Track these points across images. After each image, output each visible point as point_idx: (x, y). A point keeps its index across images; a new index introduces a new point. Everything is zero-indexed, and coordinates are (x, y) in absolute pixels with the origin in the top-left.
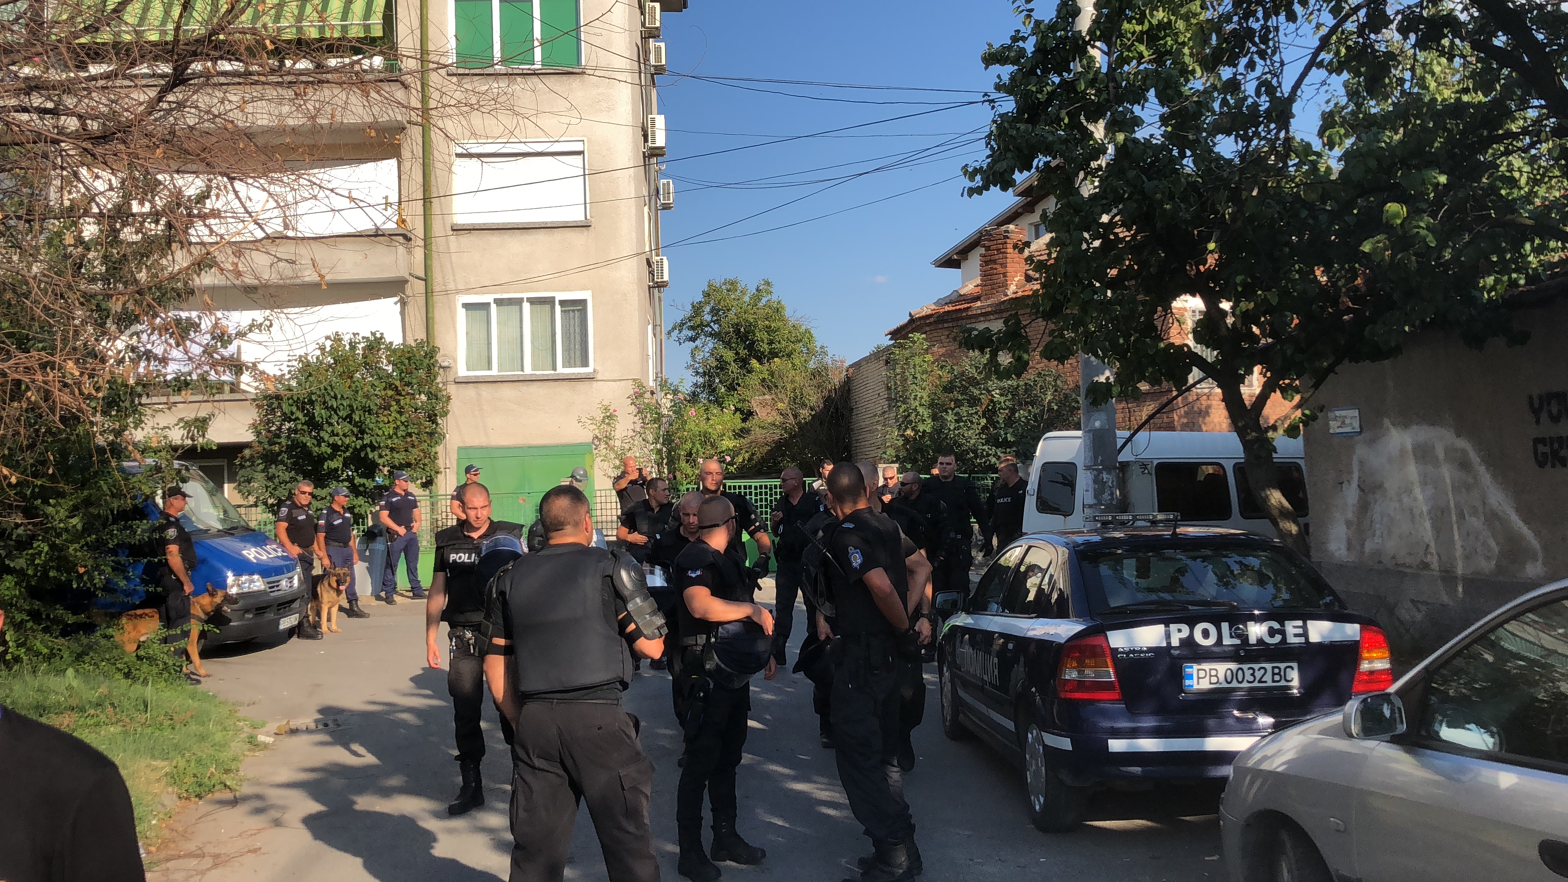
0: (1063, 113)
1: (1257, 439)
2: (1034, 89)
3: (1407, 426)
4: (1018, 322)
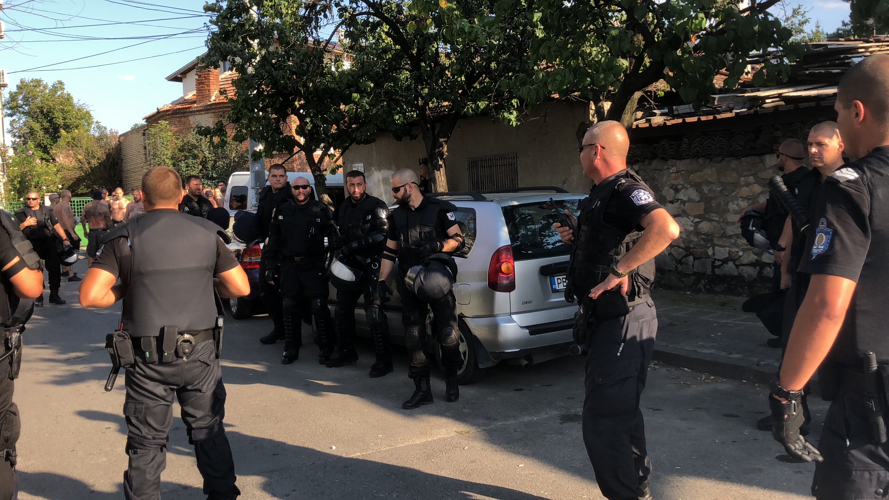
0: (240, 37)
1: (319, 175)
2: (227, 25)
3: (380, 170)
4: (222, 124)
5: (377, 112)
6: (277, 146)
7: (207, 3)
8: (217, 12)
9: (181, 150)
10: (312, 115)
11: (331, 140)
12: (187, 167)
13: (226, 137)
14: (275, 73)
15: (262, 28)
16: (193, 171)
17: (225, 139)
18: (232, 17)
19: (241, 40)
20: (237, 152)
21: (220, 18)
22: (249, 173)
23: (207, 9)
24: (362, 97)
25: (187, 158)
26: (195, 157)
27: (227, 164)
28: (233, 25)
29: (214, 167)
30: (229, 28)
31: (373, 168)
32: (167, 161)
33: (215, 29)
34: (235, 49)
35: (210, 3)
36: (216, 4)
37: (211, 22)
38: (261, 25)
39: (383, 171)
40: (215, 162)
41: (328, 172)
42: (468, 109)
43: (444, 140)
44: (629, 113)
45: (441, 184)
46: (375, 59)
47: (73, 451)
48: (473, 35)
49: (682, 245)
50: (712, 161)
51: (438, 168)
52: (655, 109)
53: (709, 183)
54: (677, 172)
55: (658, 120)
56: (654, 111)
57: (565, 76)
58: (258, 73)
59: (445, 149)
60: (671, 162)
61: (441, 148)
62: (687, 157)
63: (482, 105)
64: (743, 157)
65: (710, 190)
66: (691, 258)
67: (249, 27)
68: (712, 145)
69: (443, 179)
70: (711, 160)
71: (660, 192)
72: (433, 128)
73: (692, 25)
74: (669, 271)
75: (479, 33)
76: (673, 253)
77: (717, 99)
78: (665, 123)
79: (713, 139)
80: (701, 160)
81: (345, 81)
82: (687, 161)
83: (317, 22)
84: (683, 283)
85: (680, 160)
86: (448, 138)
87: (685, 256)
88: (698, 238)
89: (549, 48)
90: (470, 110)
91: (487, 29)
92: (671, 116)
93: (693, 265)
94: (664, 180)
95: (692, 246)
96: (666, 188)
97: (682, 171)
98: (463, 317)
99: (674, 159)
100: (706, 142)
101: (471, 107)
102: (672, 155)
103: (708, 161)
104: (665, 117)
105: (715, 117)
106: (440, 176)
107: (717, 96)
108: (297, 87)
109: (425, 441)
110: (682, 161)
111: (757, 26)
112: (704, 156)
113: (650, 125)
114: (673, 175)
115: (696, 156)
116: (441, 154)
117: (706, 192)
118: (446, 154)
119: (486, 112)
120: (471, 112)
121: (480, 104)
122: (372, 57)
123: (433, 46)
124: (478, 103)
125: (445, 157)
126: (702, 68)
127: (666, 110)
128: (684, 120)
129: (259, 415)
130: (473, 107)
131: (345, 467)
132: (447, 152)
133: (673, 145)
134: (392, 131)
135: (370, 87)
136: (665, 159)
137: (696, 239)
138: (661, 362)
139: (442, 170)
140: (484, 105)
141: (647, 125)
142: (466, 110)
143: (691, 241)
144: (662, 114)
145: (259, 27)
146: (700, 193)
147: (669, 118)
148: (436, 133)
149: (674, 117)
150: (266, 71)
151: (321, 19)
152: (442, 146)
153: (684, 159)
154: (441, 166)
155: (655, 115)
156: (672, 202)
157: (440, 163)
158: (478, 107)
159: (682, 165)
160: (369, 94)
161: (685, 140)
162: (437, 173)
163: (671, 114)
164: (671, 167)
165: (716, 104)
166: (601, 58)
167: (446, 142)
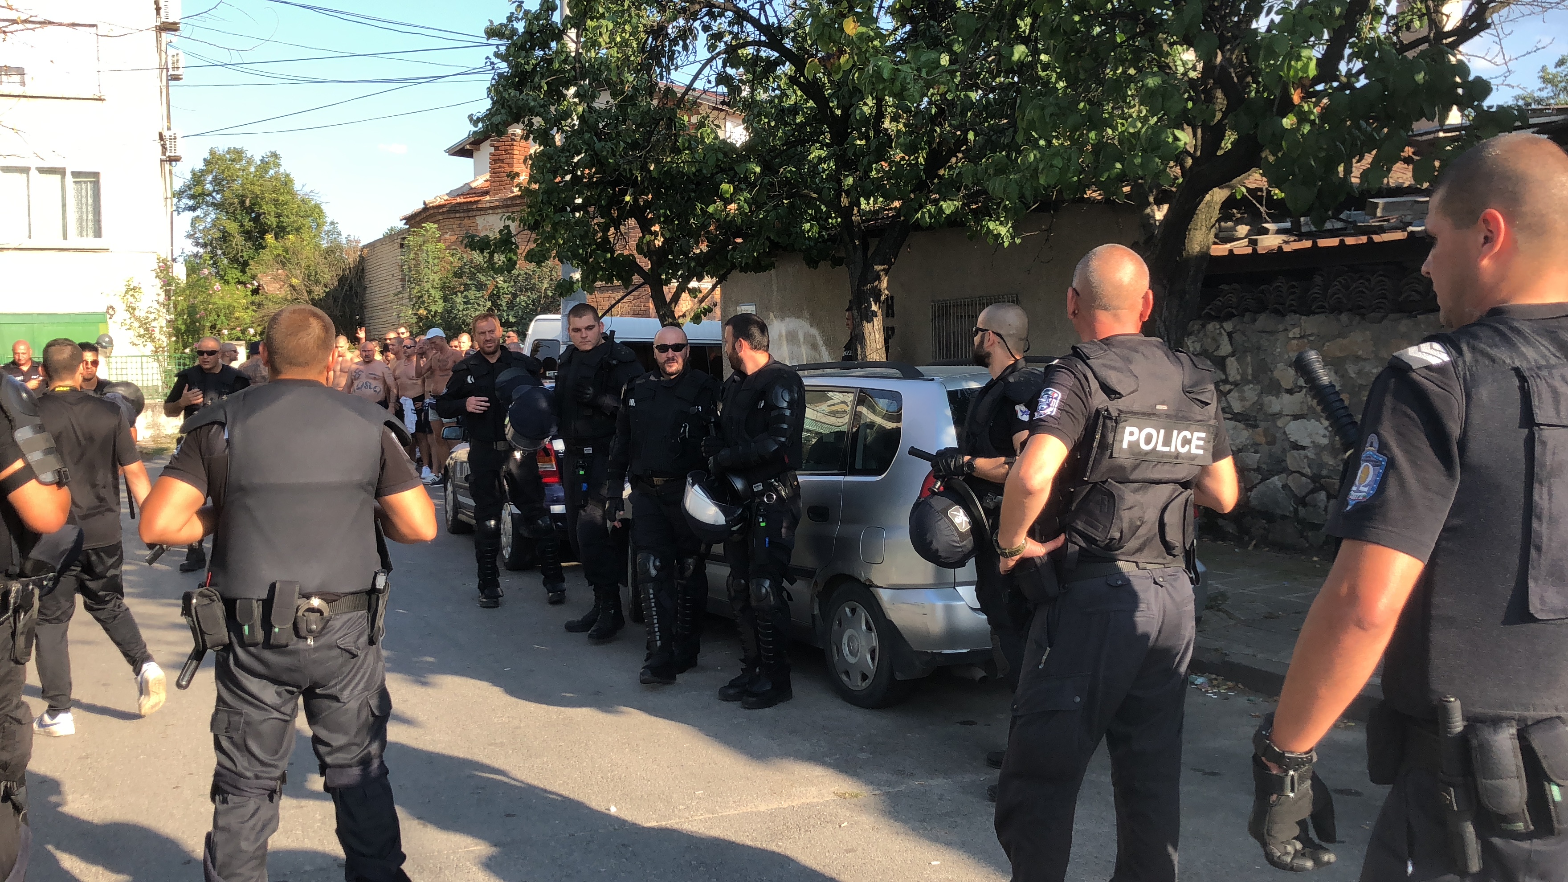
0: (543, 82)
2: (523, 62)
3: (783, 319)
4: (509, 232)
5: (765, 217)
6: (601, 273)
7: (491, 22)
8: (508, 39)
9: (458, 274)
10: (662, 219)
11: (693, 264)
12: (465, 303)
13: (515, 254)
14: (598, 145)
15: (583, 67)
16: (476, 310)
17: (514, 258)
18: (532, 48)
19: (546, 88)
20: (551, 280)
21: (512, 49)
22: (558, 317)
23: (493, 32)
24: (737, 190)
25: (467, 288)
26: (480, 286)
27: (533, 301)
28: (534, 62)
29: (511, 305)
30: (526, 67)
31: (771, 314)
32: (432, 291)
33: (503, 66)
34: (532, 104)
35: (496, 23)
36: (506, 26)
37: (496, 55)
38: (580, 62)
39: (787, 319)
40: (515, 296)
41: (688, 319)
42: (923, 214)
43: (882, 267)
44: (1204, 228)
45: (874, 345)
46: (773, 124)
47: (177, 787)
48: (898, 84)
49: (1307, 471)
50: (1364, 319)
51: (869, 317)
52: (1268, 222)
53: (1357, 359)
54: (1302, 337)
55: (1270, 241)
56: (1265, 225)
57: (1069, 160)
58: (569, 146)
59: (884, 284)
60: (1291, 318)
61: (877, 282)
62: (1322, 310)
63: (948, 207)
64: (1419, 314)
65: (1360, 373)
66: (1323, 495)
67: (560, 66)
68: (1364, 290)
69: (877, 336)
70: (1363, 316)
71: (1269, 373)
72: (865, 246)
73: (1289, 70)
74: (1284, 517)
75: (908, 81)
76: (1291, 484)
77: (1381, 206)
78: (1280, 248)
79: (1368, 280)
80: (1344, 317)
81: (712, 162)
82: (1321, 318)
83: (671, 58)
84: (1307, 539)
85: (1308, 315)
86: (891, 264)
87: (1313, 491)
88: (1335, 458)
89: (1043, 108)
90: (927, 216)
91: (924, 74)
92: (1296, 235)
93: (1326, 507)
94: (1278, 350)
95: (1324, 472)
96: (1281, 366)
97: (1309, 335)
98: (871, 586)
99: (1295, 312)
100: (1355, 285)
101: (929, 211)
102: (1292, 305)
103: (1358, 318)
104: (1284, 237)
105: (1370, 240)
106: (872, 332)
107: (1381, 201)
108: (631, 170)
109: (776, 806)
110: (1311, 317)
111: (1423, 73)
112: (1350, 310)
113: (1255, 250)
114: (1295, 342)
115: (1336, 309)
116: (877, 294)
117: (1353, 375)
118: (887, 292)
119: (955, 221)
120: (928, 220)
121: (944, 206)
122: (766, 120)
123: (865, 104)
124: (942, 203)
125: (883, 297)
126: (1321, 149)
127: (1288, 225)
128: (1315, 243)
129: (501, 743)
130: (933, 210)
131: (624, 845)
132: (887, 288)
133: (1294, 287)
134: (800, 250)
135: (755, 173)
136: (1280, 313)
137: (1331, 462)
138: (1240, 685)
139: (878, 322)
140: (952, 208)
141: (1249, 250)
142: (919, 215)
143: (1322, 465)
144: (1279, 232)
145: (577, 65)
146: (1342, 376)
147: (1292, 239)
148: (869, 254)
149: (1301, 236)
150: (584, 142)
151: (679, 52)
152: (878, 278)
153: (1314, 313)
154: (875, 314)
155: (1266, 232)
156: (1290, 392)
157: (874, 308)
158: (940, 210)
159: (1310, 324)
160: (751, 186)
161: (1318, 279)
162: (867, 327)
163: (1295, 232)
164: (1289, 328)
165: (1379, 214)
166: (1142, 128)
167: (886, 272)
